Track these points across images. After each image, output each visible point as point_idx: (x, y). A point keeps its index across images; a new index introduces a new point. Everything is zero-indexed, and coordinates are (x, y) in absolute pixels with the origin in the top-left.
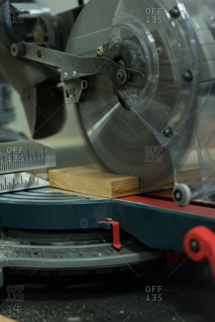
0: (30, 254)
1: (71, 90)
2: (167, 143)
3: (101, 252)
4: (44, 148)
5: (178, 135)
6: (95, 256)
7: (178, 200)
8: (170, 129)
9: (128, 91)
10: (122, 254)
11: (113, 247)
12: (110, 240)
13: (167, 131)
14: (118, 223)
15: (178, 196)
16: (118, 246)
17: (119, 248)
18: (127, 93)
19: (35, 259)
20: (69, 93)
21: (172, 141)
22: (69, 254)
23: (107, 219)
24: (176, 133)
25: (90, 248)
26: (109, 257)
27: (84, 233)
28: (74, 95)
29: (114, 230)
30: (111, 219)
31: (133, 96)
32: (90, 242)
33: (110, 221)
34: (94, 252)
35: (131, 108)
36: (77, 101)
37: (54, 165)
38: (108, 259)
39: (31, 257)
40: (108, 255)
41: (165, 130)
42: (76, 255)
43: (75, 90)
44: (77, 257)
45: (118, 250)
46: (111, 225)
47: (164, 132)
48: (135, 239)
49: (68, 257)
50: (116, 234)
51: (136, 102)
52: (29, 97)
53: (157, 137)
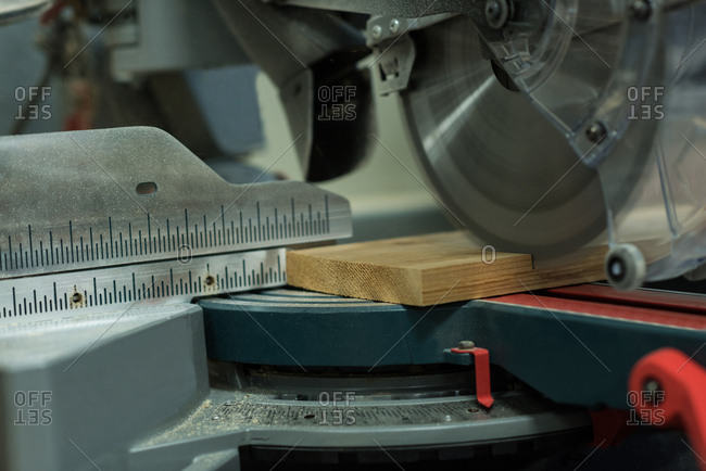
0: (296, 419)
1: (390, 65)
2: (594, 156)
3: (450, 414)
4: (326, 197)
5: (619, 137)
6: (435, 421)
7: (618, 278)
8: (601, 124)
9: (510, 42)
10: (495, 417)
11: (477, 403)
12: (469, 389)
13: (594, 129)
14: (486, 351)
15: (616, 270)
16: (487, 401)
17: (488, 405)
18: (508, 48)
19: (309, 428)
20: (385, 70)
21: (605, 150)
22: (382, 418)
23: (463, 342)
24: (614, 133)
25: (427, 406)
26: (468, 424)
27: (413, 375)
28: (397, 75)
29: (477, 367)
30: (470, 343)
31: (521, 53)
32: (425, 394)
33: (469, 347)
34: (434, 414)
35: (516, 80)
36: (404, 86)
37: (349, 235)
38: (465, 428)
39: (299, 423)
40: (465, 419)
41: (591, 127)
42: (395, 419)
43: (399, 63)
44: (398, 423)
45: (487, 409)
46: (472, 355)
47: (588, 132)
48: (526, 387)
49: (378, 423)
50: (483, 377)
51: (528, 66)
52: (298, 89)
53: (571, 143)
